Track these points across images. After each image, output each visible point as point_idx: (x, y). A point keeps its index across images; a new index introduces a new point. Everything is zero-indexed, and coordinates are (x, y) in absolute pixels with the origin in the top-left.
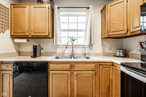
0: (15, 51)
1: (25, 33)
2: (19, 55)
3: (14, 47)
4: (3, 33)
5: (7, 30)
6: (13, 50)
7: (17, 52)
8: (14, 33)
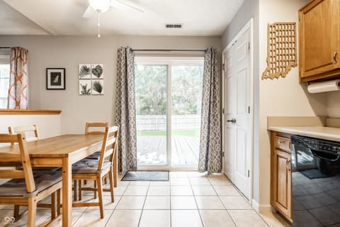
0: (312, 113)
1: (331, 64)
2: (326, 126)
3: (309, 105)
4: (284, 77)
5: (292, 68)
6: (308, 111)
7: (318, 116)
8: (306, 71)
